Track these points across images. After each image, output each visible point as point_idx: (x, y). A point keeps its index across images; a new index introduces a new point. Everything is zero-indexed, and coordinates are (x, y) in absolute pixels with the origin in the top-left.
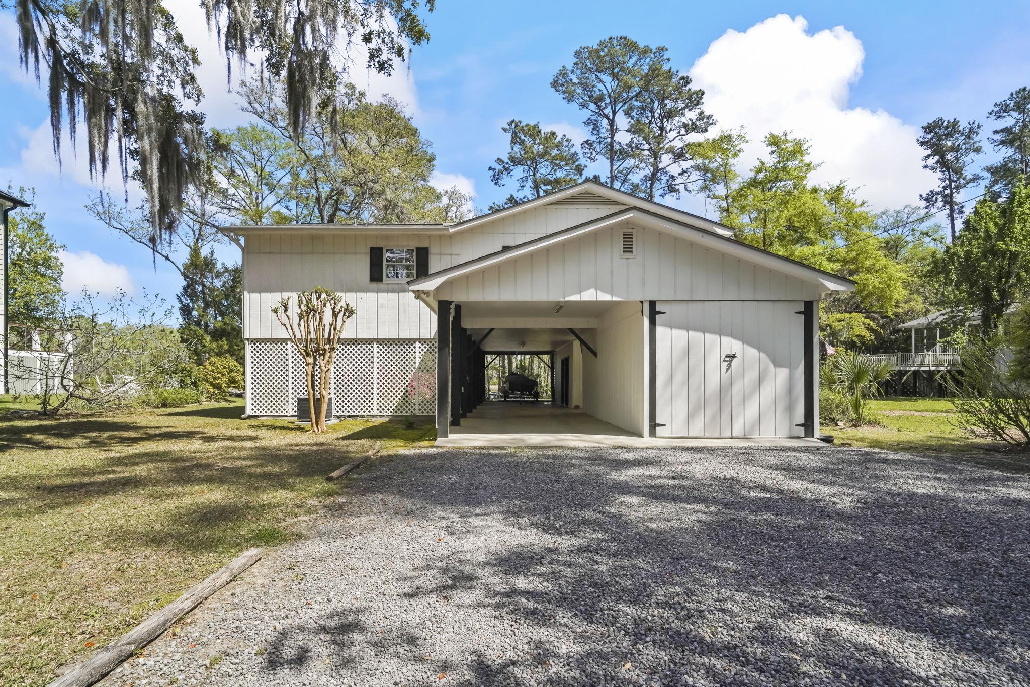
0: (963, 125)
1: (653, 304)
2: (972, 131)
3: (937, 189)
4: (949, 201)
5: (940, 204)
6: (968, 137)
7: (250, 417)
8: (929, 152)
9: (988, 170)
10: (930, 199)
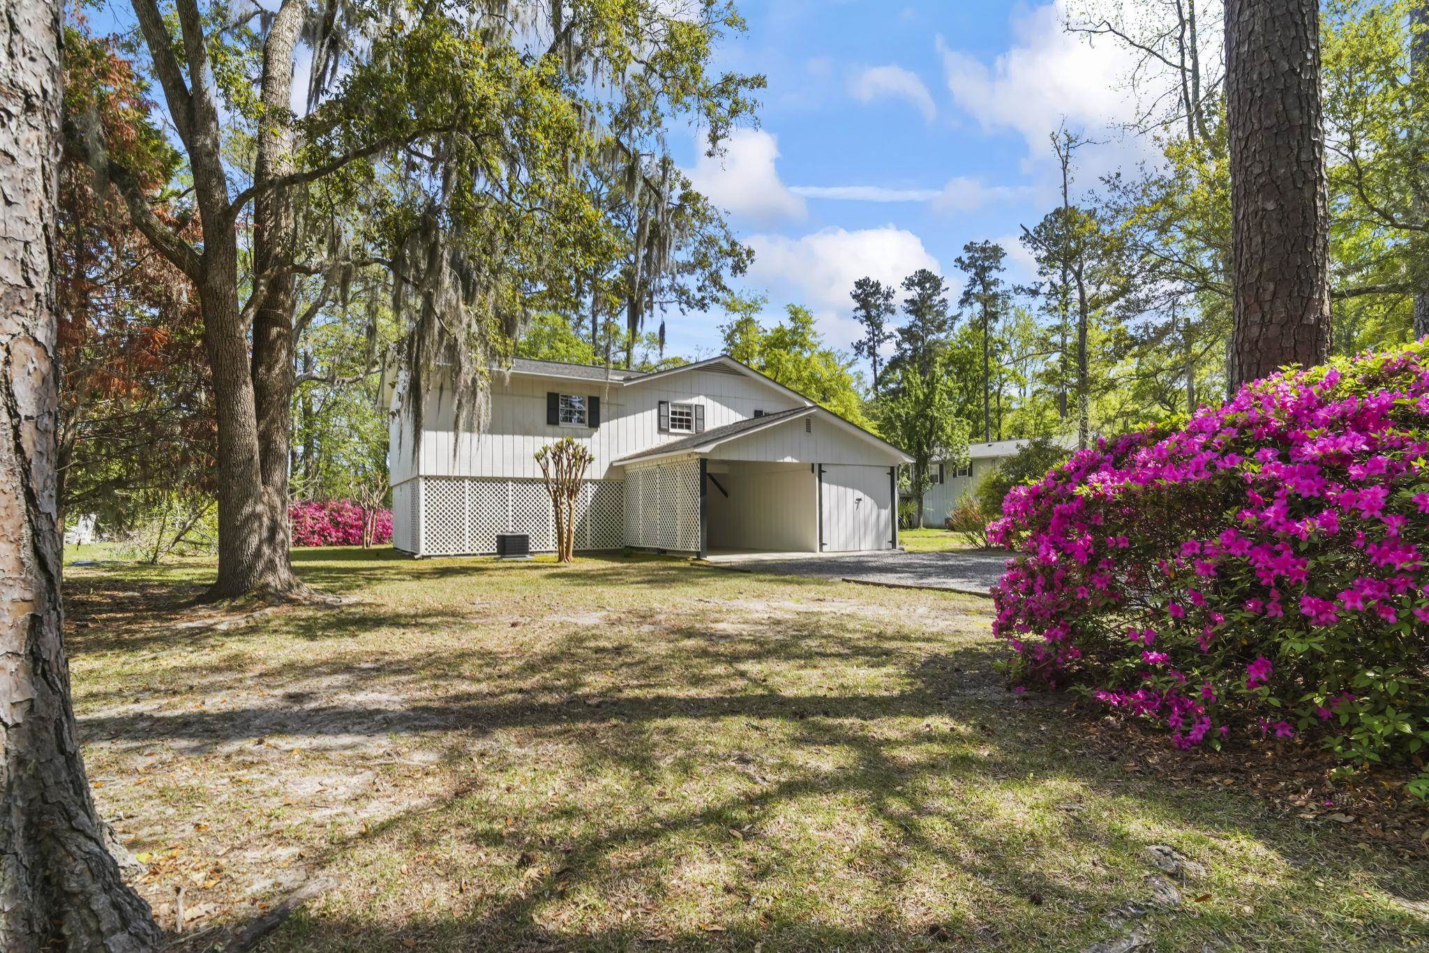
0: (883, 288)
1: (820, 465)
2: (888, 296)
3: (864, 340)
4: (872, 353)
5: (865, 353)
6: (886, 299)
7: (423, 557)
8: (858, 305)
9: (900, 330)
10: (858, 347)
